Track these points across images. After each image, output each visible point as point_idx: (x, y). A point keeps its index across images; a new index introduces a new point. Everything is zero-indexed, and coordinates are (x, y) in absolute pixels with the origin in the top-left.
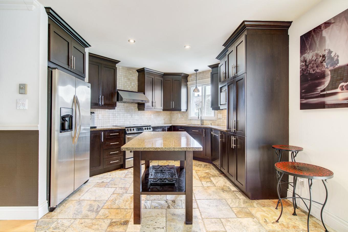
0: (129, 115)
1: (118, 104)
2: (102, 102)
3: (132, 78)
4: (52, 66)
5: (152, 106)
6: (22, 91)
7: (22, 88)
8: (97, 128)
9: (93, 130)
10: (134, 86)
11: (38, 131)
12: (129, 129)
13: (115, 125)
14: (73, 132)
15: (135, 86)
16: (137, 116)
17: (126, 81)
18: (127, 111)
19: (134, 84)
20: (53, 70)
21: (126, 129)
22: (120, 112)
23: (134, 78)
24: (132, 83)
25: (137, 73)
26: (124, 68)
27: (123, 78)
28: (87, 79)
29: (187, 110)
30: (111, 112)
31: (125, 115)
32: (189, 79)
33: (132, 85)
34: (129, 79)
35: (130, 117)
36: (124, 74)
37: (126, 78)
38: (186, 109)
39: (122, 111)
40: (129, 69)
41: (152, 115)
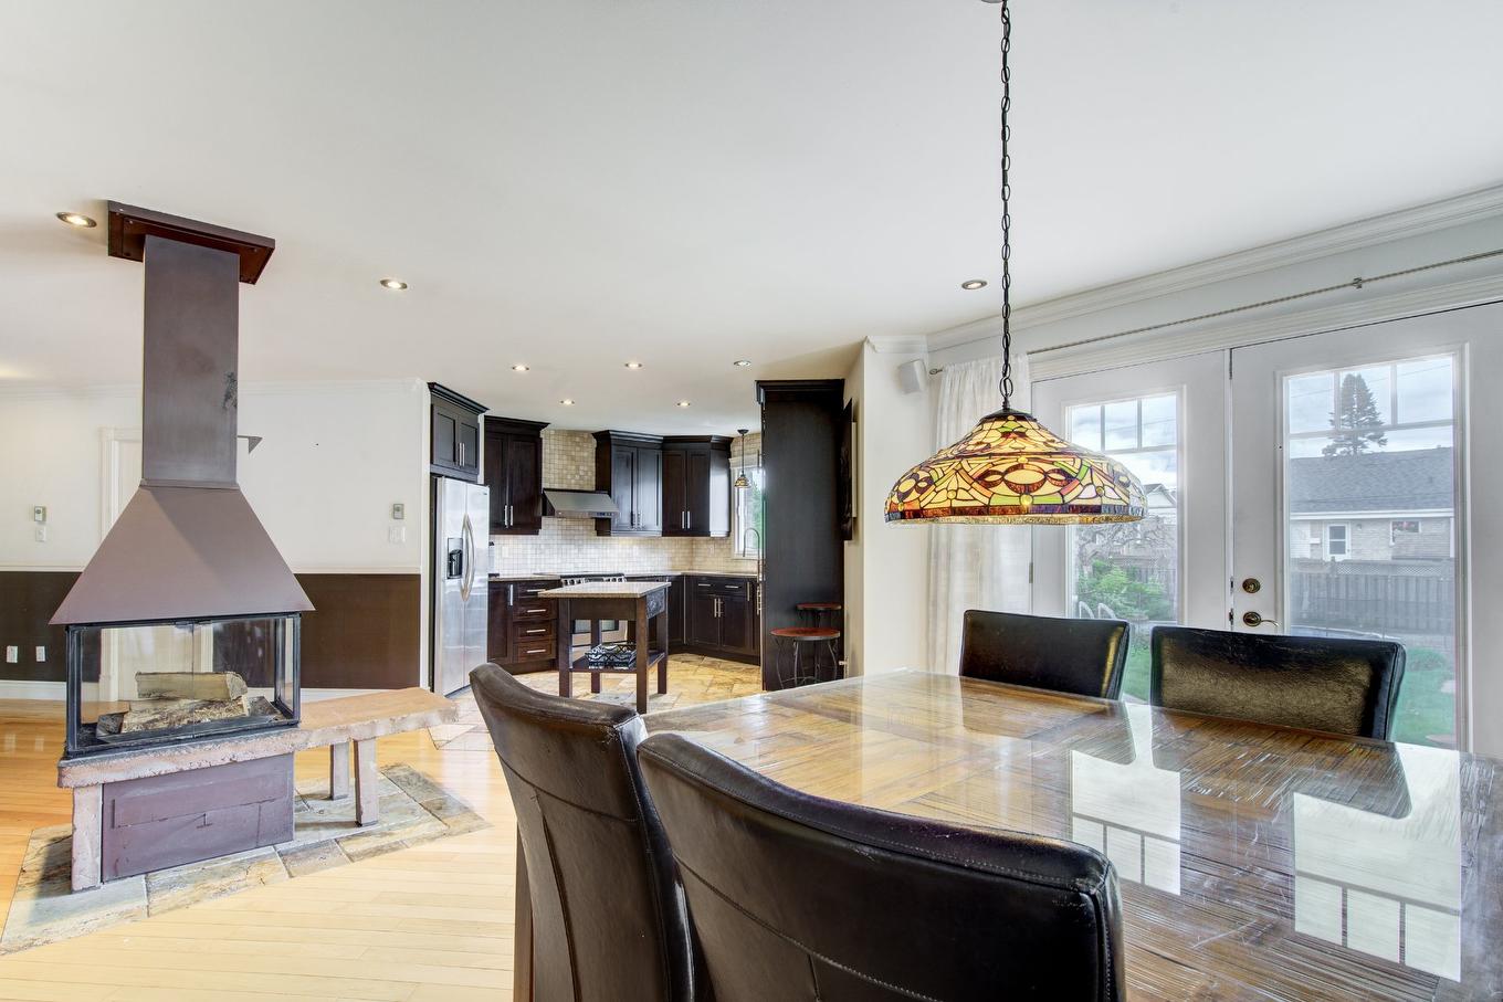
0: (573, 546)
1: (545, 520)
2: (509, 520)
3: (582, 454)
4: (438, 470)
5: (632, 524)
6: (398, 514)
7: (397, 510)
8: (501, 577)
9: (493, 579)
10: (586, 475)
11: (419, 576)
12: (569, 580)
13: (539, 572)
14: (463, 580)
15: (590, 474)
16: (593, 551)
17: (565, 462)
18: (568, 537)
19: (586, 469)
20: (439, 479)
21: (563, 580)
22: (551, 542)
23: (586, 454)
24: (581, 468)
25: (595, 441)
26: (558, 432)
27: (557, 456)
28: (481, 478)
29: (729, 534)
30: (529, 542)
31: (564, 547)
32: (735, 448)
33: (581, 473)
34: (573, 459)
35: (576, 551)
36: (561, 448)
37: (565, 457)
38: (726, 529)
39: (555, 537)
40: (572, 434)
41: (636, 548)
